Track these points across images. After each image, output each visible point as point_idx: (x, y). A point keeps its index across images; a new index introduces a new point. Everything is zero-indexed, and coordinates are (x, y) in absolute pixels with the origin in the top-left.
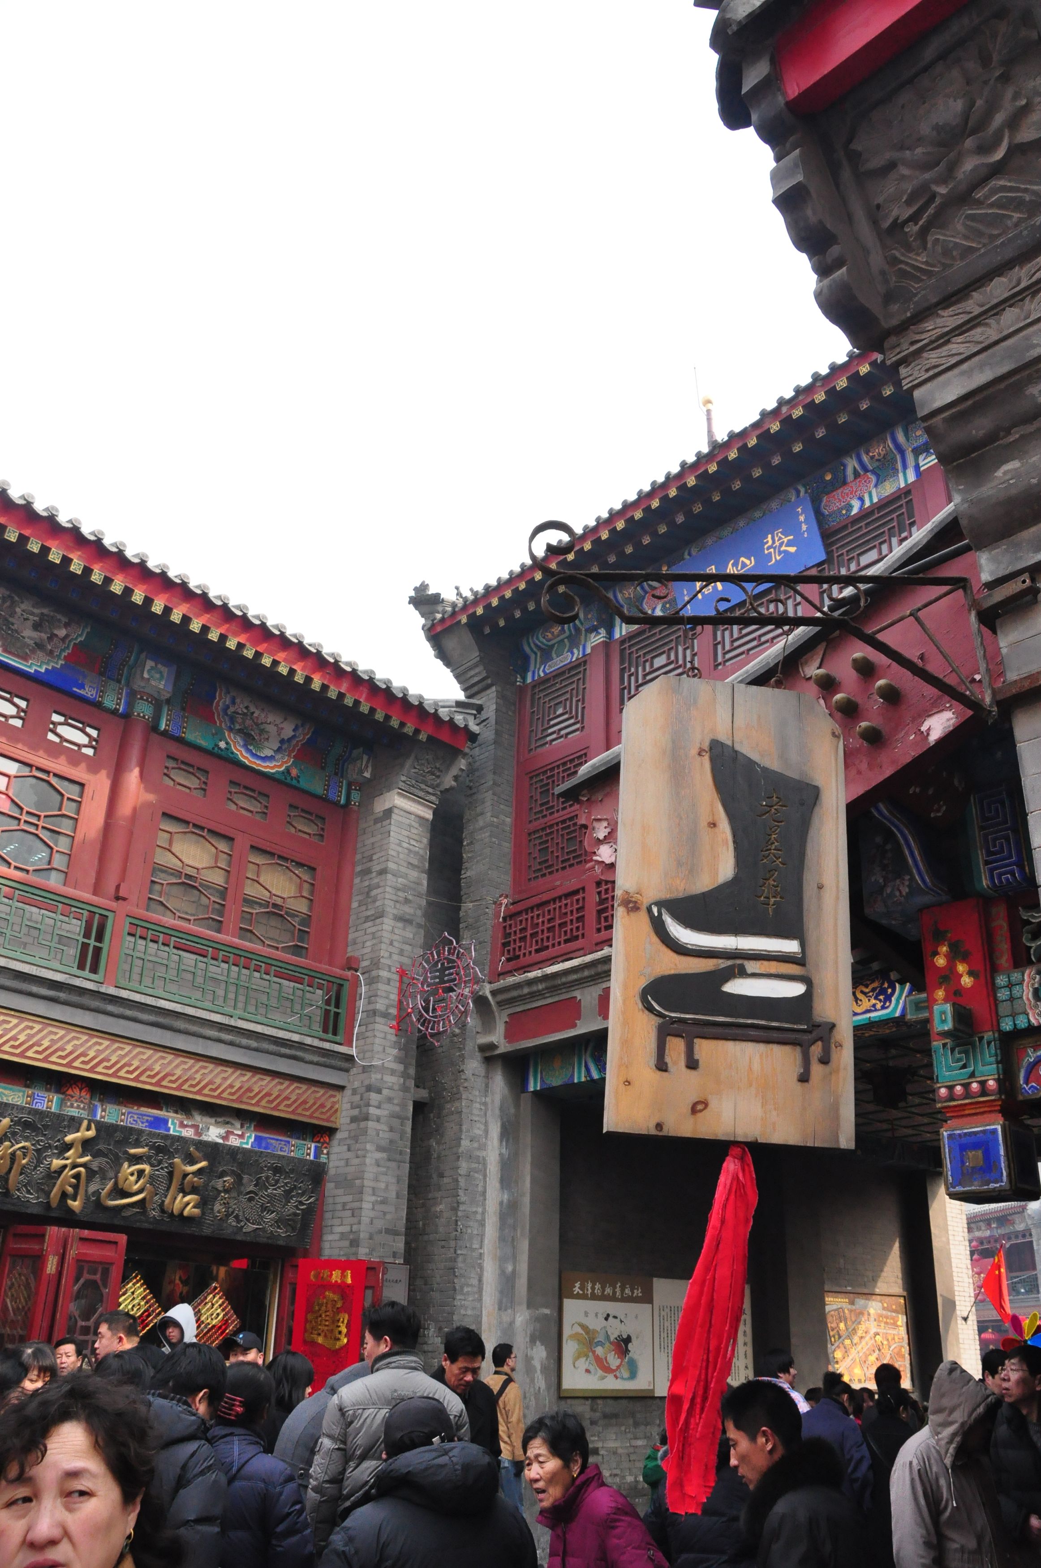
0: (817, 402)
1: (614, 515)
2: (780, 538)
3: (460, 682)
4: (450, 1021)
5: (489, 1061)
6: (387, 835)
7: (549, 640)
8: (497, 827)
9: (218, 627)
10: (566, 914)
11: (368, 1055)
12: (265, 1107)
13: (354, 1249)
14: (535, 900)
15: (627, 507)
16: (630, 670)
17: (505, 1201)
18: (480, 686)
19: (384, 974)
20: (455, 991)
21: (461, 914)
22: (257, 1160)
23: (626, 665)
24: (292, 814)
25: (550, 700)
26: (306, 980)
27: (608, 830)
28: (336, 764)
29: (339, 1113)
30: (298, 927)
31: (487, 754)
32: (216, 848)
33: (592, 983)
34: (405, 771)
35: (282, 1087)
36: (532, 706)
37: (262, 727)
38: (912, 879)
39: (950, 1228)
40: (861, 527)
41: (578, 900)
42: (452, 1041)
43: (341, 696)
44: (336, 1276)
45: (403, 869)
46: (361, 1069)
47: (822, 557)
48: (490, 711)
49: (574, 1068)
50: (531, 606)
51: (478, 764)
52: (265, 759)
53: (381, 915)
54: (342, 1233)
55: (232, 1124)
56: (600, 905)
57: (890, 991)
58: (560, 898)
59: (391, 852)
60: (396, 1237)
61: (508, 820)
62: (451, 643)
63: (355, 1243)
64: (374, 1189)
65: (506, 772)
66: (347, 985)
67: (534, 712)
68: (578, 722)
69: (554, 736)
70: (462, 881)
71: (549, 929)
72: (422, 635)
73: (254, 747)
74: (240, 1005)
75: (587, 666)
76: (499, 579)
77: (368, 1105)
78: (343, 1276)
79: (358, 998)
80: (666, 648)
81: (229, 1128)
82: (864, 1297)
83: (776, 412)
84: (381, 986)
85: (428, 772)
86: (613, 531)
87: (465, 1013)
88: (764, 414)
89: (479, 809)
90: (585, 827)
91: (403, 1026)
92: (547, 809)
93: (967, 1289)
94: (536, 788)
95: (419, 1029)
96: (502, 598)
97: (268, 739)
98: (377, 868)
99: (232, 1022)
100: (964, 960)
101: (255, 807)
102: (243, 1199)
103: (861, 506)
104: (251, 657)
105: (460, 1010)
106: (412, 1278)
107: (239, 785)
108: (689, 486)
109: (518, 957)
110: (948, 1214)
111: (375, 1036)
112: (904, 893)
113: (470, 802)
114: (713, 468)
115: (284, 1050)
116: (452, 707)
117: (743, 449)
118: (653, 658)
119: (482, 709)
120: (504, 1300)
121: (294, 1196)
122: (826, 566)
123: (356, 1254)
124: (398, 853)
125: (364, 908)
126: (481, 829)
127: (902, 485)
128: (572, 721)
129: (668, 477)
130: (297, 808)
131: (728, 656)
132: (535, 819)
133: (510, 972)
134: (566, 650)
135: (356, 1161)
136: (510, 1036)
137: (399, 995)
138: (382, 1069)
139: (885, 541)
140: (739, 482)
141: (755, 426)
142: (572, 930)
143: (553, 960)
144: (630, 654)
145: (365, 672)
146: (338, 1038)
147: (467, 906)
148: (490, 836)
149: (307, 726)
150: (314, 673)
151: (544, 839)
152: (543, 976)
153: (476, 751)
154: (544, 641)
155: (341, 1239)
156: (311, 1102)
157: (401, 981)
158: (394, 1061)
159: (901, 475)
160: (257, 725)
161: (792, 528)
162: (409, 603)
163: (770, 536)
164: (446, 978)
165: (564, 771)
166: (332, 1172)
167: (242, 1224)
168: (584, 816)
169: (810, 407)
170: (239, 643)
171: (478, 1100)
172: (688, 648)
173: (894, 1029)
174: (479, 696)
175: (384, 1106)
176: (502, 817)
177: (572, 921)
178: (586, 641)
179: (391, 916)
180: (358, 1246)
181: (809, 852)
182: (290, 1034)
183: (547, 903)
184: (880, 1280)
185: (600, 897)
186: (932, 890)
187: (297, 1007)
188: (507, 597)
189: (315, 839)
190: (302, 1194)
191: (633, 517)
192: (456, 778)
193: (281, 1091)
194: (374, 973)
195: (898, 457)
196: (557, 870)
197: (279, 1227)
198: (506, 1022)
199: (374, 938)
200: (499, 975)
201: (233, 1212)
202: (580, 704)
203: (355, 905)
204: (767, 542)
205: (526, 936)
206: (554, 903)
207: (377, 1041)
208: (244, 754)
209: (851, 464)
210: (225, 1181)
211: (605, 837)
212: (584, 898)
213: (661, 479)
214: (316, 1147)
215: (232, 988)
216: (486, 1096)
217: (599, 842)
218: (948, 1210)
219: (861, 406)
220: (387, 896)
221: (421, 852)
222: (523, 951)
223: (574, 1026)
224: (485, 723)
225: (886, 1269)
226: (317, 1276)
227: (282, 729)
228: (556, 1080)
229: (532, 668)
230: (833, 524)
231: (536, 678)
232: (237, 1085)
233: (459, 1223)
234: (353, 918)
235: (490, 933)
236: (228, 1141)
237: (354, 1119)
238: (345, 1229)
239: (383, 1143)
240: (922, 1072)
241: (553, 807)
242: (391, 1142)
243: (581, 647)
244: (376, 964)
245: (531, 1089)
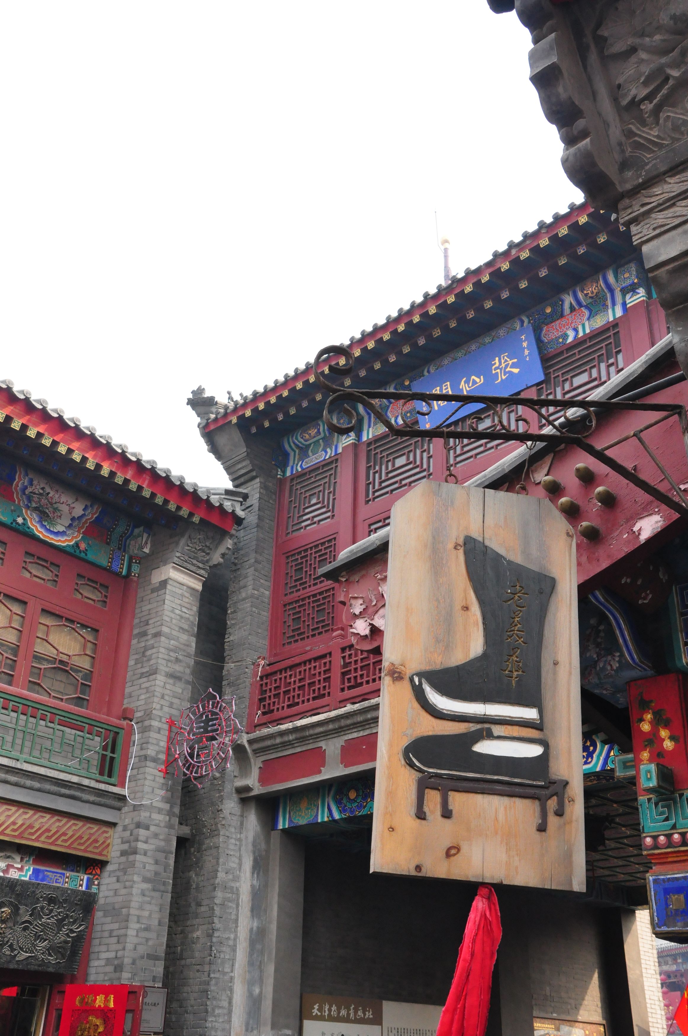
0: (541, 246)
1: (365, 336)
2: (506, 361)
3: (229, 473)
4: (212, 766)
5: (244, 801)
6: (162, 603)
7: (306, 441)
8: (258, 599)
9: (20, 418)
10: (315, 675)
11: (138, 795)
12: (44, 842)
13: (117, 974)
14: (289, 662)
15: (377, 329)
16: (375, 468)
17: (255, 928)
18: (246, 477)
19: (155, 724)
20: (217, 739)
21: (224, 673)
22: (34, 892)
23: (372, 464)
24: (79, 582)
25: (305, 491)
26: (86, 728)
27: (363, 607)
28: (119, 540)
29: (110, 847)
30: (81, 681)
31: (249, 536)
32: (11, 611)
33: (335, 735)
34: (180, 549)
35: (61, 824)
36: (290, 496)
37: (55, 506)
38: (622, 655)
39: (643, 961)
40: (575, 354)
41: (325, 663)
42: (212, 784)
43: (127, 481)
44: (100, 1001)
45: (174, 633)
46: (131, 808)
47: (542, 377)
48: (254, 500)
49: (318, 810)
50: (293, 411)
51: (242, 544)
52: (57, 533)
53: (154, 672)
54: (108, 959)
55: (13, 858)
56: (344, 668)
57: (591, 748)
58: (310, 661)
59: (165, 618)
60: (157, 962)
61: (267, 593)
62: (222, 440)
63: (119, 968)
64: (138, 917)
65: (266, 552)
66: (122, 733)
67: (292, 501)
68: (329, 511)
69: (308, 522)
70: (226, 644)
71: (299, 688)
72: (197, 432)
73: (48, 523)
74: (26, 750)
75: (339, 464)
76: (266, 387)
77: (137, 840)
78: (106, 1000)
79: (131, 745)
80: (406, 451)
81: (9, 861)
82: (568, 1023)
83: (506, 253)
84: (153, 735)
85: (200, 550)
86: (365, 350)
87: (225, 760)
88: (496, 255)
89: (242, 583)
90: (343, 603)
91: (170, 770)
92: (301, 584)
93: (659, 1021)
94: (292, 566)
95: (184, 772)
96: (268, 403)
97: (60, 517)
98: (151, 631)
99: (18, 765)
100: (666, 727)
101: (47, 575)
102: (18, 928)
103: (576, 336)
104: (48, 445)
105: (221, 757)
106: (169, 1000)
107: (33, 556)
108: (430, 314)
109: (273, 710)
110: (641, 948)
111: (145, 779)
112: (615, 668)
113: (235, 577)
114: (451, 299)
115: (64, 791)
116: (222, 494)
117: (478, 284)
118: (394, 459)
119: (248, 498)
120: (251, 1022)
121: (65, 925)
122: (544, 385)
123: (119, 979)
124: (172, 618)
125: (140, 665)
126: (244, 599)
127: (611, 319)
128: (324, 510)
129: (413, 306)
130: (84, 577)
131: (458, 459)
132: (290, 593)
133: (265, 724)
134: (320, 449)
135: (123, 891)
136: (263, 780)
137: (168, 742)
138: (151, 808)
139: (594, 366)
140: (473, 312)
141: (489, 264)
142: (319, 689)
143: (303, 714)
144: (375, 454)
145: (148, 462)
146: (112, 780)
147: (229, 666)
148: (252, 606)
149: (95, 507)
150: (104, 460)
151: (298, 610)
152: (293, 728)
153: (242, 533)
154: (302, 441)
155: (106, 965)
156: (86, 837)
157: (170, 731)
158: (162, 801)
159: (610, 311)
160: (51, 504)
161: (516, 353)
162: (188, 404)
163: (497, 359)
164: (209, 729)
165: (316, 552)
166: (101, 901)
167: (16, 952)
168: (343, 594)
169: (536, 250)
170: (38, 433)
171: (234, 836)
172: (425, 451)
173: (595, 782)
174: (244, 486)
175: (151, 841)
176: (262, 590)
177: (319, 681)
178: (338, 442)
179: (163, 673)
180: (121, 971)
181: (546, 632)
182: (70, 776)
183: (299, 665)
184: (582, 1008)
185: (344, 661)
186: (640, 666)
187: (77, 752)
188: (272, 402)
189: (99, 605)
190: (74, 922)
191: (382, 338)
192: (223, 555)
193: (59, 828)
194: (147, 723)
195: (608, 295)
196: (308, 637)
197: (50, 955)
198: (260, 768)
199: (147, 692)
200: (255, 726)
201: (8, 942)
202: (331, 495)
203: (131, 663)
204: (495, 364)
205: (280, 693)
206: (305, 665)
207: (147, 783)
208: (40, 529)
209: (568, 300)
210: (2, 912)
211: (361, 612)
212: (330, 662)
213: (407, 307)
214: (88, 879)
215: (20, 735)
216: (241, 833)
217: (356, 617)
218: (641, 944)
219: (578, 251)
220: (161, 656)
221: (191, 618)
222: (276, 706)
223: (320, 772)
224: (249, 509)
225: (587, 998)
226: (83, 1001)
227: (74, 508)
228: (302, 820)
229: (291, 463)
230: (551, 350)
231: (294, 472)
232: (20, 822)
233: (213, 948)
234: (130, 674)
235: (248, 689)
236: (8, 873)
237: (124, 853)
238: (112, 955)
239: (148, 875)
240: (617, 820)
241: (306, 582)
242: (156, 874)
243: (334, 447)
244: (148, 715)
245: (280, 827)
